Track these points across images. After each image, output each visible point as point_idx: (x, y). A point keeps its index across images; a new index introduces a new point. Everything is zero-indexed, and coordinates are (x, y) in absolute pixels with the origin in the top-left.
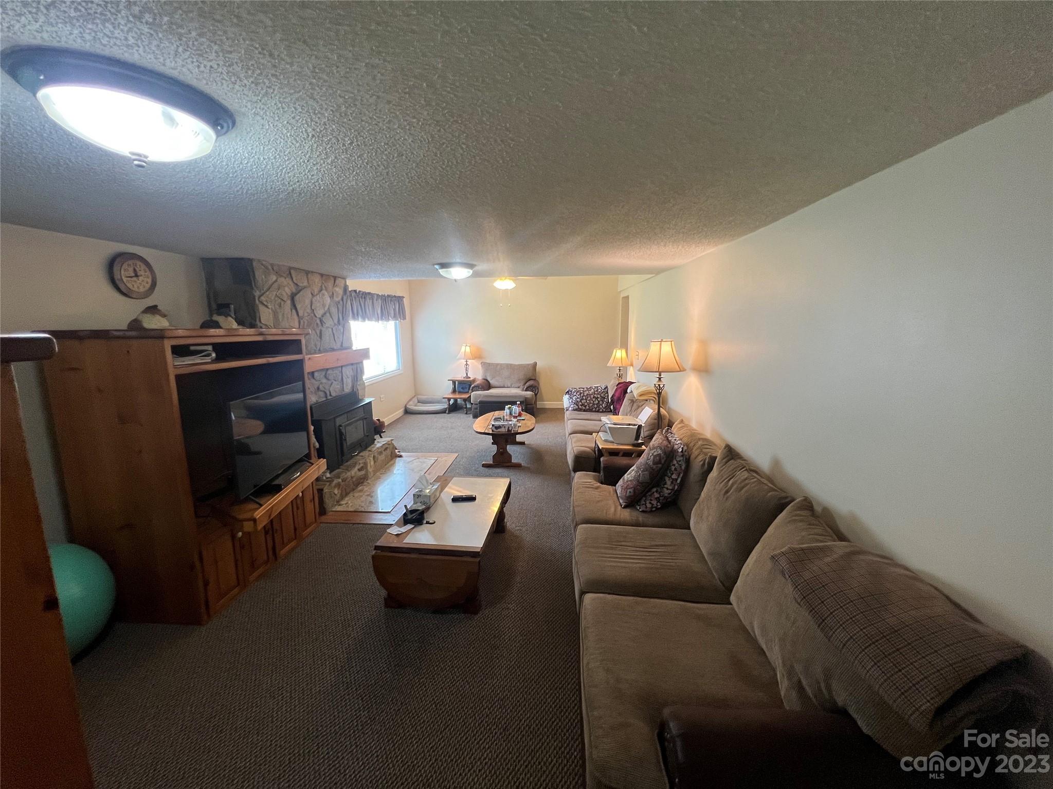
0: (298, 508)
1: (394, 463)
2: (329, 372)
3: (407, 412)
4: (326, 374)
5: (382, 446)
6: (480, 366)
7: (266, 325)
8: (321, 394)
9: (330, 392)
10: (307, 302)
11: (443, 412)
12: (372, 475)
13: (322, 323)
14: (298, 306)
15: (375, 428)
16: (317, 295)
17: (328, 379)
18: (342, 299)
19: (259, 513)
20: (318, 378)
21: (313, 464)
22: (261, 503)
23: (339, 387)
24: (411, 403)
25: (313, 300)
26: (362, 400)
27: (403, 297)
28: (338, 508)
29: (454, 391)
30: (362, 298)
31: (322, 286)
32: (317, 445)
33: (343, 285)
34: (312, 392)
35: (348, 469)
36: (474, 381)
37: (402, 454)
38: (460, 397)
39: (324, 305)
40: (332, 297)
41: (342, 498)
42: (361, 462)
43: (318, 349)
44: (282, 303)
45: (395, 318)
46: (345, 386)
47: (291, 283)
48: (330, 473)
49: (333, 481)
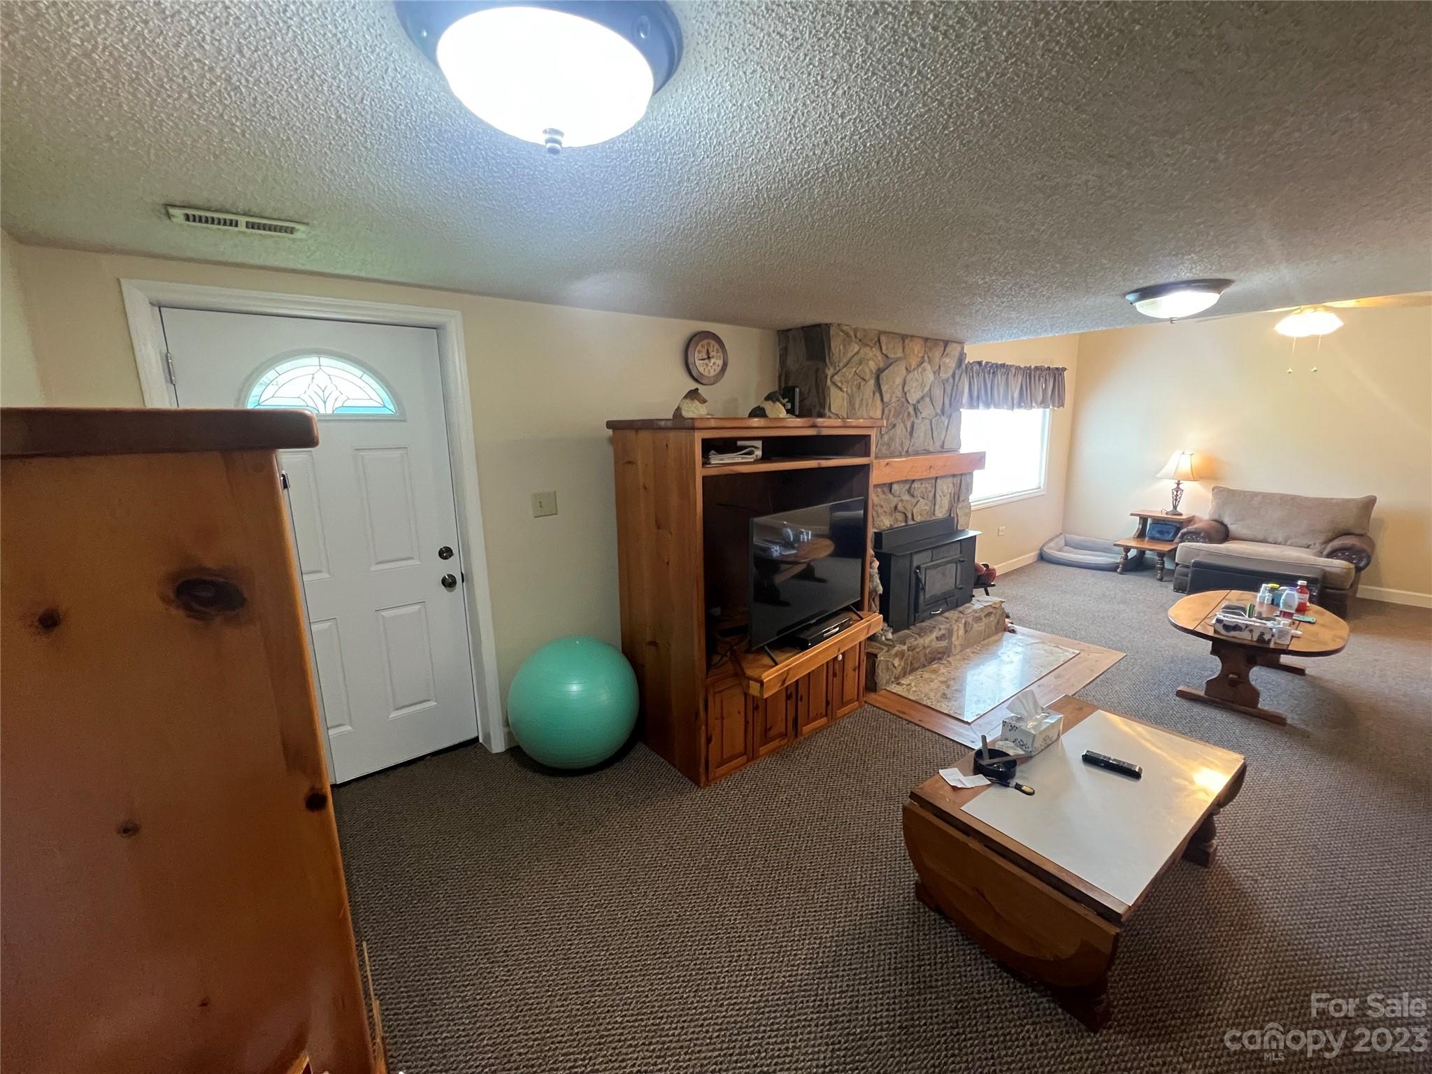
0: (835, 675)
1: (1000, 640)
2: (916, 485)
3: (1042, 558)
4: (910, 487)
5: (982, 610)
6: (1210, 495)
7: (837, 415)
8: (900, 516)
9: (913, 515)
10: (899, 381)
11: (1112, 568)
12: (958, 651)
13: (916, 414)
14: (884, 388)
15: (979, 577)
16: (914, 370)
17: (913, 496)
18: (953, 376)
19: (769, 676)
20: (898, 493)
21: (862, 619)
22: (777, 660)
23: (927, 508)
24: (1052, 544)
25: (908, 378)
26: (963, 531)
27: (1065, 369)
28: (894, 688)
29: (1141, 535)
30: (989, 373)
31: (923, 357)
32: (880, 590)
33: (957, 354)
34: (885, 512)
35: (920, 634)
36: (1190, 520)
37: (1016, 627)
38: (1152, 549)
39: (923, 386)
40: (937, 372)
41: (904, 674)
42: (942, 627)
43: (905, 450)
44: (863, 383)
45: (1043, 403)
46: (937, 507)
47: (878, 354)
48: (893, 633)
49: (895, 647)
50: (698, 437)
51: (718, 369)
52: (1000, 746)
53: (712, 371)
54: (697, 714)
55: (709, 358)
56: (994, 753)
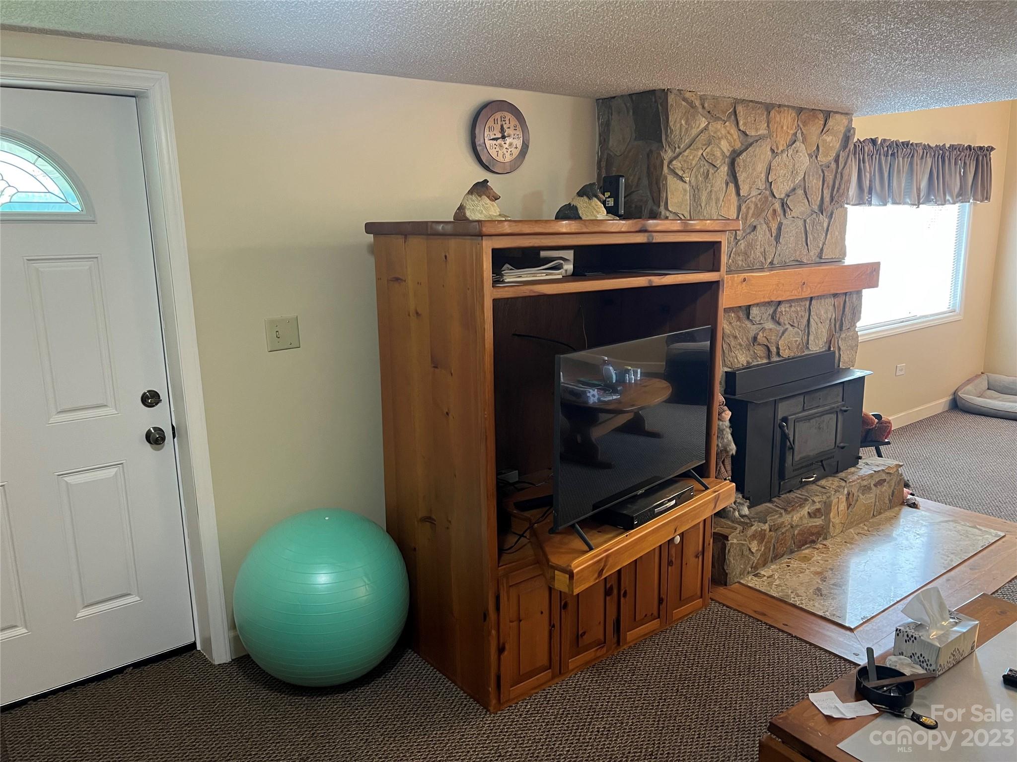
0: (670, 563)
1: (896, 517)
2: (782, 308)
3: (957, 406)
4: (775, 312)
5: (871, 476)
7: (676, 214)
8: (760, 351)
9: (778, 348)
10: (761, 167)
12: (837, 531)
14: (741, 177)
15: (868, 432)
16: (782, 151)
17: (779, 323)
18: (837, 160)
19: (580, 564)
20: (758, 319)
21: (707, 488)
22: (591, 543)
23: (798, 339)
24: (970, 387)
25: (774, 163)
26: (847, 370)
27: (991, 149)
28: (751, 581)
30: (886, 155)
31: (795, 133)
32: (733, 448)
33: (842, 130)
34: (740, 345)
35: (789, 507)
37: (919, 500)
39: (794, 173)
40: (815, 155)
41: (765, 562)
42: (816, 499)
43: (769, 261)
44: (712, 171)
45: (961, 197)
46: (811, 338)
47: (734, 131)
48: (749, 508)
49: (752, 525)
50: (488, 246)
51: (516, 152)
52: (892, 662)
53: (508, 155)
54: (485, 616)
55: (503, 137)
56: (884, 672)
